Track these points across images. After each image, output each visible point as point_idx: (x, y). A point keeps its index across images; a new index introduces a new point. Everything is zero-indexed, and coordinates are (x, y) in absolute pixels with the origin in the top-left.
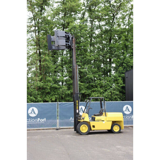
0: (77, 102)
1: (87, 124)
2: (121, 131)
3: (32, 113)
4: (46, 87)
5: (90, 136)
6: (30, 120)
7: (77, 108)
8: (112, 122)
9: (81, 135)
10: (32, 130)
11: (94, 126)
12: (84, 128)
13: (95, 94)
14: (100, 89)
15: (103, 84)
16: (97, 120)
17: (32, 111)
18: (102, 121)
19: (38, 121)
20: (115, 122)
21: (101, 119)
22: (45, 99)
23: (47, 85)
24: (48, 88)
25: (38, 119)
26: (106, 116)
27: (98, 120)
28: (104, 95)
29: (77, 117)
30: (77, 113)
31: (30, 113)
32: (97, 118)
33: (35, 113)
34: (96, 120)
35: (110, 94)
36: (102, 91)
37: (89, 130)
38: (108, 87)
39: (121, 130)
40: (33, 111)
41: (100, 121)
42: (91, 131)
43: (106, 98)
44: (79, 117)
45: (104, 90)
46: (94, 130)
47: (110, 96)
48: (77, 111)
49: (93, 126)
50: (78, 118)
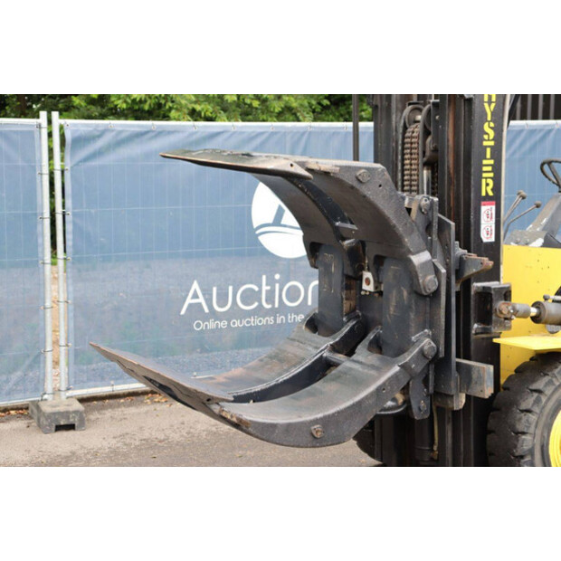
7: (487, 188)
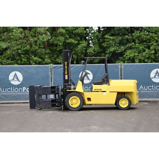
0: (66, 65)
1: (80, 95)
2: (132, 106)
3: (15, 79)
4: (57, 43)
5: (81, 112)
7: (66, 73)
8: (117, 93)
9: (71, 111)
10: (16, 103)
11: (89, 99)
12: (74, 101)
13: (130, 53)
14: (138, 45)
15: (144, 37)
16: (95, 90)
17: (14, 76)
18: (102, 92)
19: (24, 91)
20: (124, 93)
21: (101, 90)
22: (57, 60)
23: (59, 40)
24: (60, 45)
25: (24, 88)
26: (109, 85)
27: (97, 91)
28: (144, 54)
29: (66, 85)
30: (67, 80)
31: (12, 79)
32: (95, 87)
33: (18, 80)
34: (93, 90)
35: (153, 52)
36: (141, 47)
37: (82, 104)
38: (153, 41)
39: (130, 105)
40: (16, 77)
41: (99, 92)
42: (84, 106)
43: (148, 58)
44: (68, 85)
45: (145, 46)
46: (91, 105)
47: (153, 55)
48: (66, 78)
50: (67, 87)
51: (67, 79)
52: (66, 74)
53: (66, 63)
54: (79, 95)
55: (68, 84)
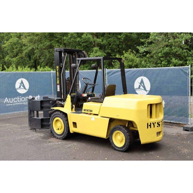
0: (58, 70)
6: (19, 100)
7: (58, 82)
8: (109, 119)
11: (75, 124)
16: (84, 110)
21: (92, 111)
27: (87, 112)
48: (58, 89)
49: (73, 123)
51: (59, 91)
52: (58, 84)
53: (58, 67)
54: (63, 116)
55: (60, 98)
